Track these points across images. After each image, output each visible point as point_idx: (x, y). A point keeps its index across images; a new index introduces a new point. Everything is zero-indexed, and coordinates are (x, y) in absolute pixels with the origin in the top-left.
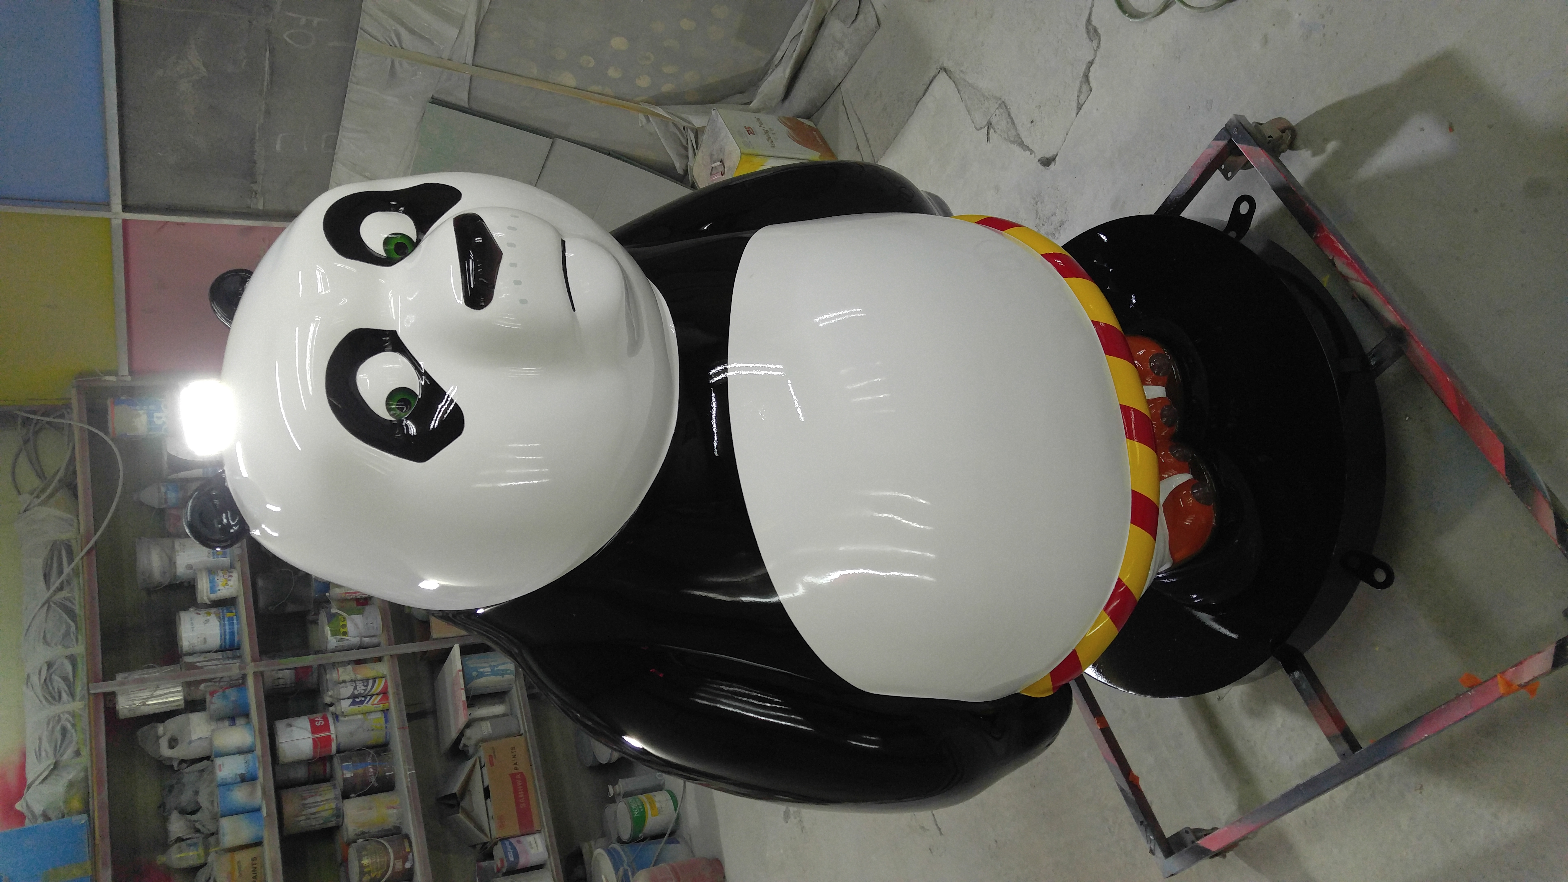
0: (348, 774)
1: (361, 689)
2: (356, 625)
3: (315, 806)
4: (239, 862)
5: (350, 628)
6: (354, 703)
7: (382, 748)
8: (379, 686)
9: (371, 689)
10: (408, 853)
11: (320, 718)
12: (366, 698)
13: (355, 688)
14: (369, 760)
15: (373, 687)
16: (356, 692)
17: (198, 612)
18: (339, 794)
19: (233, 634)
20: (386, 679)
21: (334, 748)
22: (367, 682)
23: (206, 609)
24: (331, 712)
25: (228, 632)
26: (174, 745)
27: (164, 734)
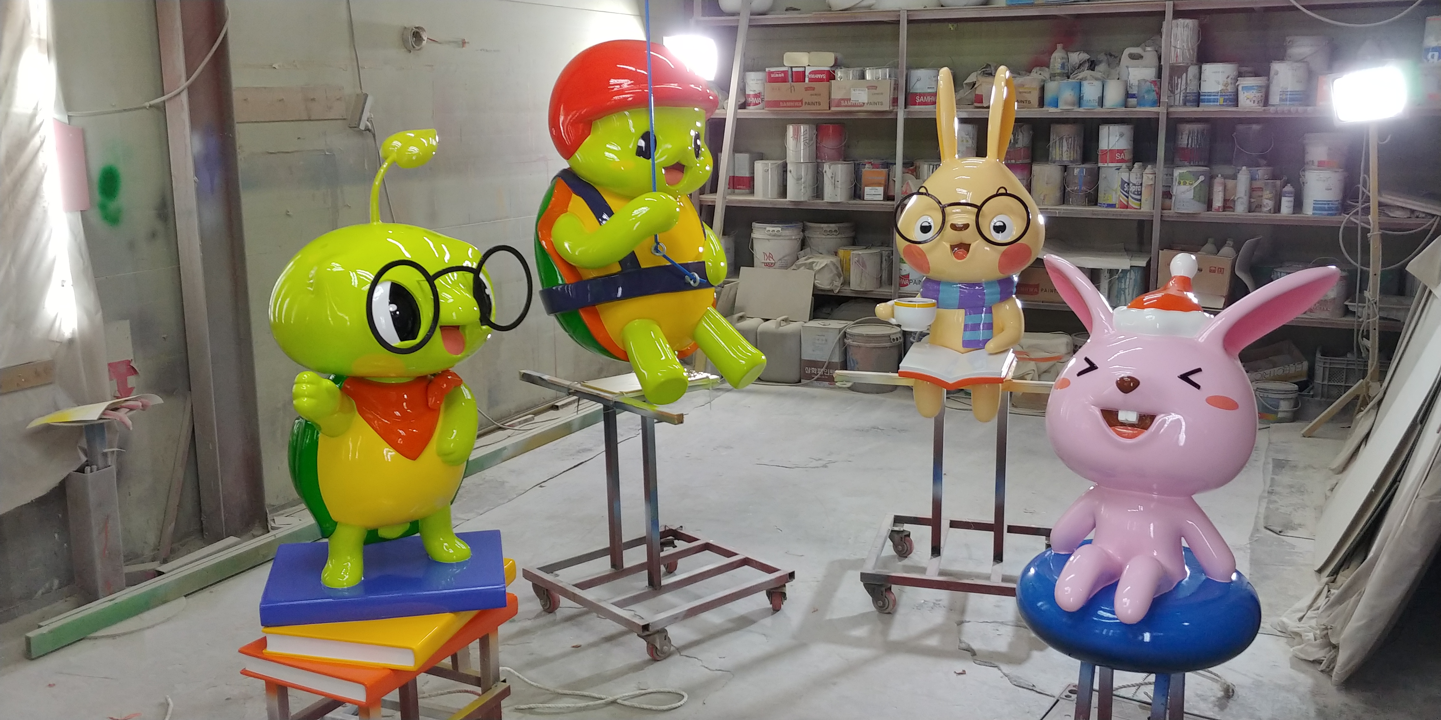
0: (1076, 171)
1: (1133, 189)
2: (1184, 192)
3: (1059, 145)
4: (1030, 92)
5: (1183, 188)
6: (1123, 182)
7: (1093, 200)
8: (1133, 203)
9: (1131, 197)
11: (1123, 157)
12: (1126, 192)
13: (1134, 185)
14: (1084, 188)
15: (1133, 198)
16: (1131, 185)
17: (1229, 79)
18: (1066, 164)
19: (1209, 101)
20: (1137, 209)
21: (1100, 165)
22: (1138, 195)
23: (1231, 83)
24: (1124, 165)
25: (1212, 97)
26: (1133, 57)
27: (1145, 51)
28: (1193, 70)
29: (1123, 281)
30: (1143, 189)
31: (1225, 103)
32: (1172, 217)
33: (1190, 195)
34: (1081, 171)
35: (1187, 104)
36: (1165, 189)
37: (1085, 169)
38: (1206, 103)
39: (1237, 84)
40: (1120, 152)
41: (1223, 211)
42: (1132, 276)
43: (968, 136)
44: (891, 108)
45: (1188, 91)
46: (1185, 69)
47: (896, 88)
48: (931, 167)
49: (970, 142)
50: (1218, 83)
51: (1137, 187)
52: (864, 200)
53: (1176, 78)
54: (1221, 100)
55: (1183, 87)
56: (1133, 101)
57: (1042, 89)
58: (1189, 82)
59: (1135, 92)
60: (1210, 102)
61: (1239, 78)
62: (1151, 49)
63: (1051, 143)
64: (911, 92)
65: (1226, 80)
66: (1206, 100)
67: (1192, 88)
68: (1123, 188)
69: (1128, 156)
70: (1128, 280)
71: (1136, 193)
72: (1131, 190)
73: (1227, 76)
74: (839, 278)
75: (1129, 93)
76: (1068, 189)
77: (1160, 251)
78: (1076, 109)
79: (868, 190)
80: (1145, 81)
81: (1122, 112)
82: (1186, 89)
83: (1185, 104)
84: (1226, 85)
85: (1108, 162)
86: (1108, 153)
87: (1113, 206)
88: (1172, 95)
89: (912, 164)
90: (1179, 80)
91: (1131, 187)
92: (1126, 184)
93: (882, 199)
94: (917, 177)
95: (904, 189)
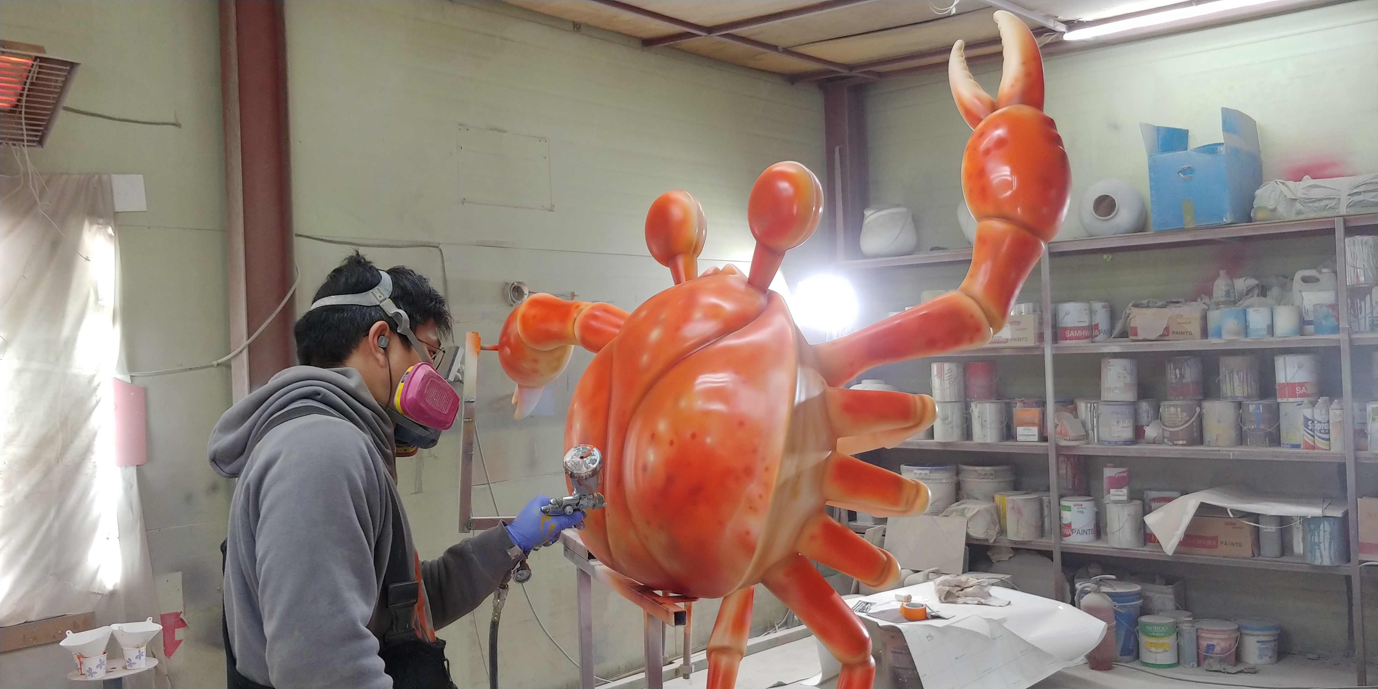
0: (1252, 408)
1: (1318, 427)
3: (1230, 379)
4: (1190, 323)
6: (1306, 420)
7: (1275, 439)
8: (1320, 443)
9: (1317, 436)
10: (1173, 443)
11: (1305, 391)
12: (1311, 430)
13: (1320, 422)
14: (1262, 426)
15: (1319, 437)
16: (1316, 422)
18: (1240, 399)
20: (1326, 450)
21: (1279, 400)
22: (1327, 433)
24: (1306, 400)
26: (1306, 280)
27: (1320, 272)
29: (1316, 534)
30: (1331, 426)
32: (1369, 459)
34: (1258, 408)
35: (1375, 329)
36: (1357, 427)
37: (1261, 406)
40: (1301, 385)
42: (1326, 527)
43: (1125, 372)
44: (1038, 344)
45: (1374, 315)
46: (1369, 291)
47: (1041, 323)
48: (1089, 405)
49: (1128, 377)
51: (1323, 424)
52: (1016, 441)
53: (1358, 301)
55: (1368, 311)
56: (1310, 328)
57: (1204, 319)
58: (1374, 304)
59: (1312, 319)
62: (1329, 271)
63: (1221, 377)
64: (1060, 326)
68: (1307, 426)
69: (1310, 390)
70: (1322, 532)
71: (1323, 431)
72: (1316, 428)
74: (995, 526)
75: (1305, 319)
76: (1244, 429)
77: (1359, 499)
78: (1242, 339)
79: (1020, 430)
80: (1321, 305)
81: (1296, 341)
82: (1372, 312)
83: (1373, 330)
85: (1287, 395)
86: (1286, 388)
87: (1298, 446)
88: (1356, 320)
89: (1072, 402)
90: (1363, 303)
91: (1316, 424)
92: (1310, 422)
93: (1037, 440)
94: (1076, 416)
95: (1058, 429)
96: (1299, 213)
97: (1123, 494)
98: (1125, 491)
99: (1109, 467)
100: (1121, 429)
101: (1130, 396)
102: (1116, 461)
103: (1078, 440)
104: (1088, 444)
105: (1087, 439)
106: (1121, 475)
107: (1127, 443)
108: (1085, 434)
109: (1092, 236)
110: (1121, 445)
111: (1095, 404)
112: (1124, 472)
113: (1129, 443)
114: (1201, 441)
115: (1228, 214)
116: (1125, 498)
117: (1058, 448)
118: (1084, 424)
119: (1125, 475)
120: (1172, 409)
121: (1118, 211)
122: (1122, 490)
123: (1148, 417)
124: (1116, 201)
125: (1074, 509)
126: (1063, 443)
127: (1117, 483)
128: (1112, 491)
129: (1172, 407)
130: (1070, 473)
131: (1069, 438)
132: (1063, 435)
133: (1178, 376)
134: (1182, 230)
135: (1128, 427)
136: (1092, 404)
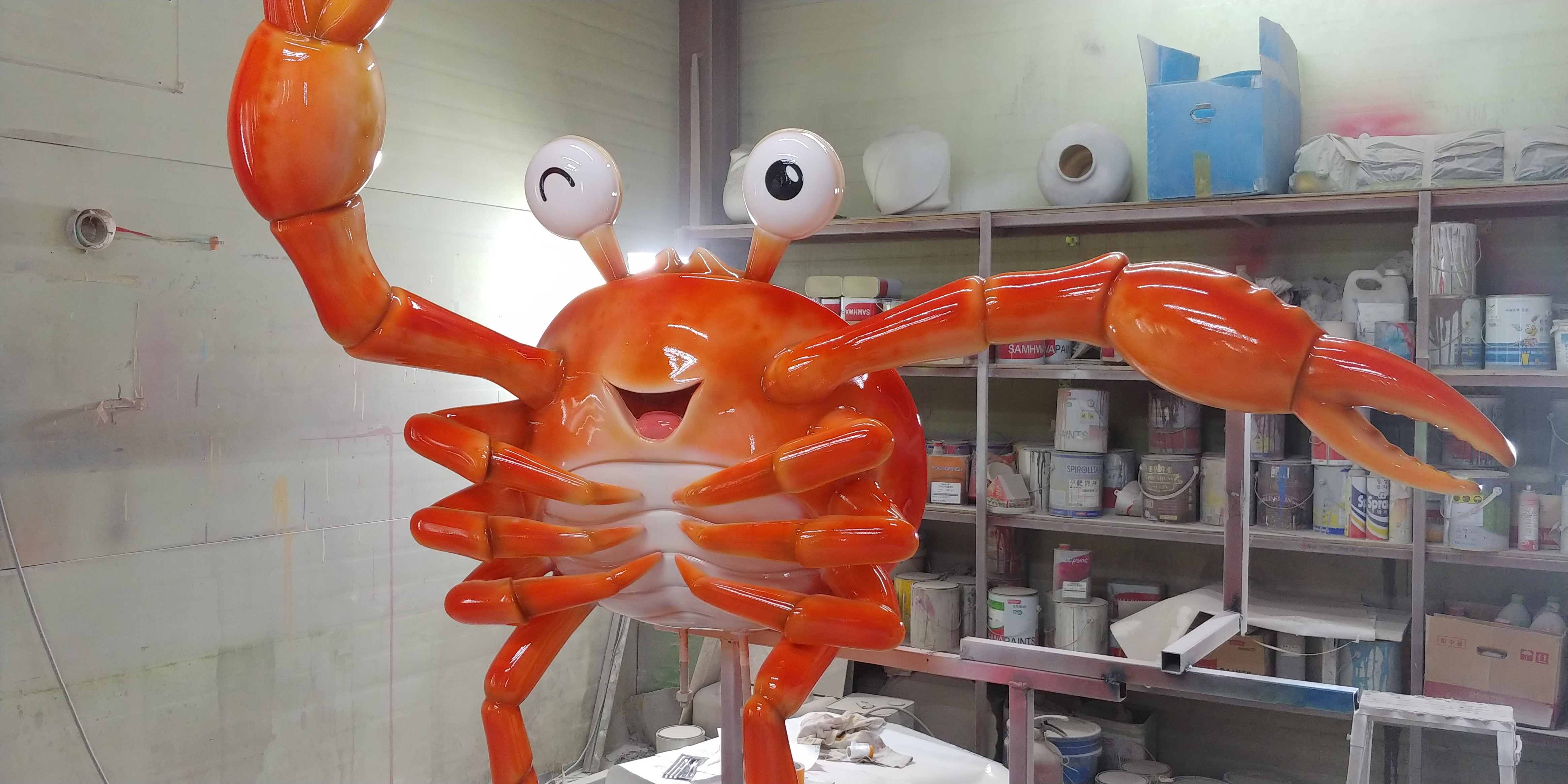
0: (1274, 471)
1: (1372, 504)
2: (1466, 515)
5: (1463, 507)
6: (1356, 493)
7: (1305, 519)
8: (1373, 529)
9: (1371, 518)
10: (1158, 517)
12: (1362, 509)
13: (1376, 498)
14: (1288, 500)
15: (1373, 521)
16: (1370, 498)
17: (1538, 320)
19: (1502, 358)
20: (1382, 539)
21: (1315, 461)
22: (1384, 515)
23: (1541, 329)
25: (1507, 353)
26: (1363, 285)
27: (1384, 276)
28: (1470, 307)
29: (1362, 665)
30: (1392, 506)
31: (1531, 363)
32: (1446, 557)
33: (1478, 519)
34: (1283, 472)
35: (1463, 363)
36: (1432, 507)
37: (1288, 469)
38: (1497, 363)
39: (1551, 331)
41: (1539, 549)
42: (1377, 656)
43: (1092, 409)
44: (967, 362)
45: (1463, 342)
46: (1457, 305)
48: (1036, 455)
49: (1097, 417)
50: (1518, 329)
51: (1380, 502)
52: (931, 503)
53: (1441, 319)
54: (1525, 357)
55: (1455, 335)
58: (1464, 325)
59: (1373, 341)
60: (1504, 360)
61: (1554, 321)
62: (1396, 274)
65: (1531, 323)
66: (1496, 358)
67: (1472, 335)
68: (1355, 503)
70: (1371, 664)
71: (1380, 512)
72: (1369, 506)
73: (1532, 316)
76: (1262, 501)
77: (1428, 617)
79: (936, 487)
80: (1389, 324)
82: (1460, 338)
83: (1459, 364)
84: (1532, 331)
85: (1328, 456)
87: (1340, 532)
88: (1437, 348)
89: (1010, 449)
90: (1448, 323)
91: (1370, 502)
92: (1361, 497)
93: (959, 503)
94: (1016, 470)
95: (991, 488)
96: (1362, 183)
97: (1081, 588)
98: (1084, 585)
99: (1063, 548)
100: (1084, 493)
101: (1097, 445)
102: (1074, 540)
103: (1019, 506)
104: (1033, 512)
105: (1031, 505)
106: (1079, 561)
107: (1091, 514)
108: (1029, 497)
109: (1054, 207)
110: (1083, 517)
111: (1045, 454)
112: (1083, 557)
113: (1093, 514)
114: (1196, 515)
115: (1261, 179)
116: (1083, 595)
117: (990, 517)
118: (1027, 482)
119: (1085, 561)
120: (1160, 468)
121: (1095, 169)
122: (1080, 583)
123: (1120, 476)
124: (1093, 156)
125: (1009, 607)
126: (997, 510)
127: (1073, 573)
128: (1066, 584)
129: (1159, 465)
130: (1002, 551)
131: (1006, 503)
132: (999, 498)
133: (1167, 418)
134: (1190, 201)
135: (1093, 490)
136: (1041, 454)
